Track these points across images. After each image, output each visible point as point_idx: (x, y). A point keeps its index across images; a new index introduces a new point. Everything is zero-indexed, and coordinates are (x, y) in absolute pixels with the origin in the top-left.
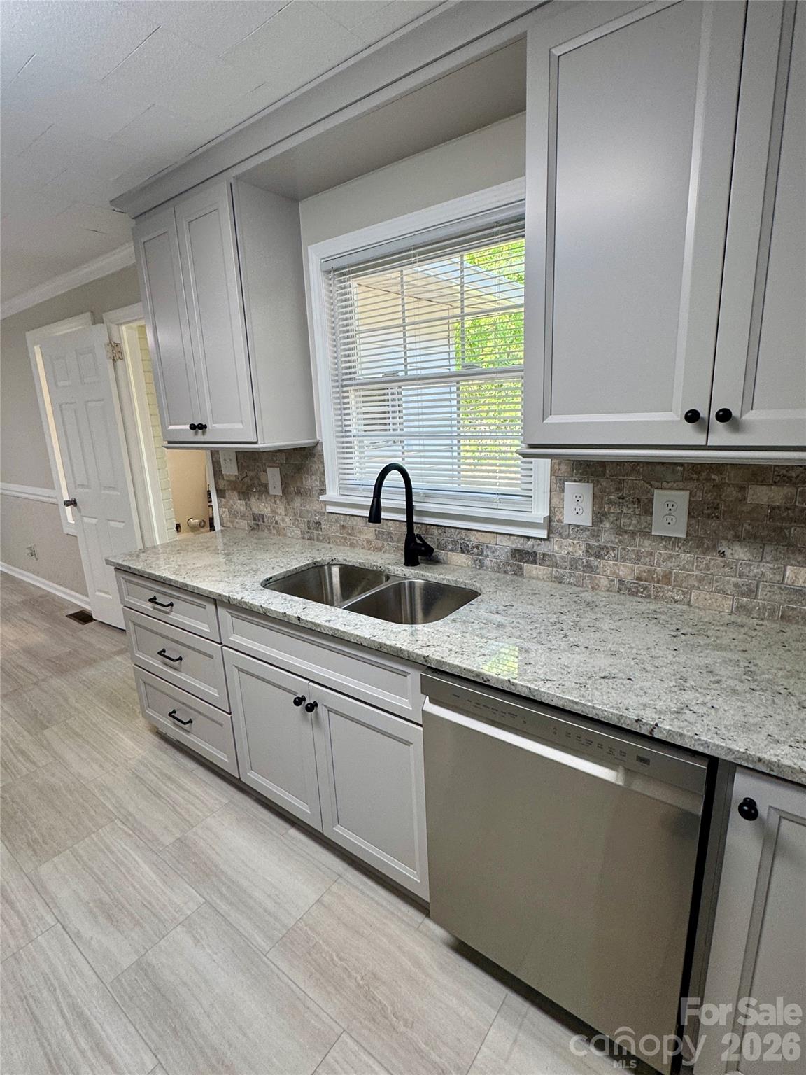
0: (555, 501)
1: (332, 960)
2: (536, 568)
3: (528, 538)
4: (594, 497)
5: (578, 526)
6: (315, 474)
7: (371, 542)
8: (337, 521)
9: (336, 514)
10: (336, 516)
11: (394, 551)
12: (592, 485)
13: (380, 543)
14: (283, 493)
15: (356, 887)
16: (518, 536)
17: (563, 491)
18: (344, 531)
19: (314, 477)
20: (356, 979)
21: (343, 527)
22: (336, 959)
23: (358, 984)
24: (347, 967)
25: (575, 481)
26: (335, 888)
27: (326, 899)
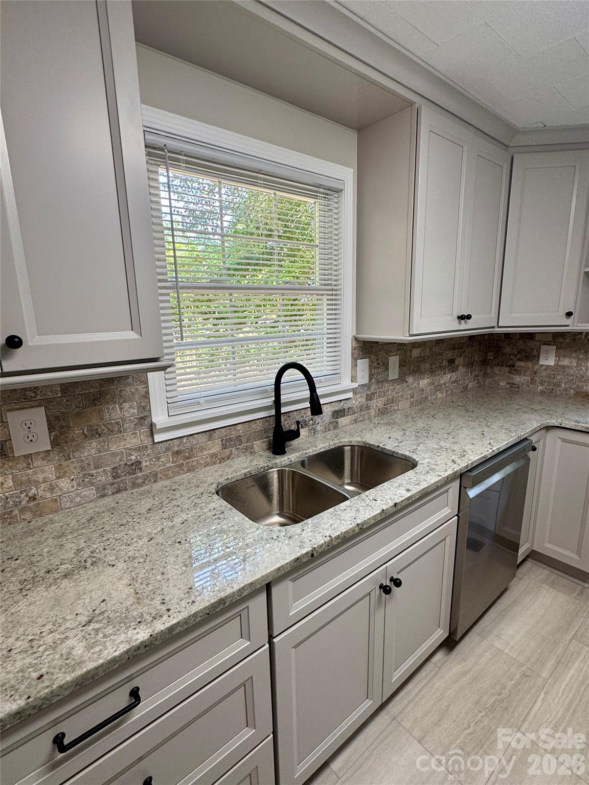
0: (353, 372)
1: (470, 734)
2: (345, 419)
3: (341, 401)
4: (369, 365)
5: (362, 385)
6: (130, 400)
7: (217, 454)
8: (167, 449)
9: (166, 441)
10: (166, 444)
11: (243, 453)
12: (368, 359)
13: (227, 452)
14: (55, 443)
15: (406, 706)
16: (335, 401)
17: (357, 366)
18: (179, 457)
19: (126, 405)
20: (482, 717)
21: (178, 453)
22: (469, 731)
23: (485, 716)
24: (475, 722)
25: (361, 359)
26: (407, 725)
27: (417, 733)
